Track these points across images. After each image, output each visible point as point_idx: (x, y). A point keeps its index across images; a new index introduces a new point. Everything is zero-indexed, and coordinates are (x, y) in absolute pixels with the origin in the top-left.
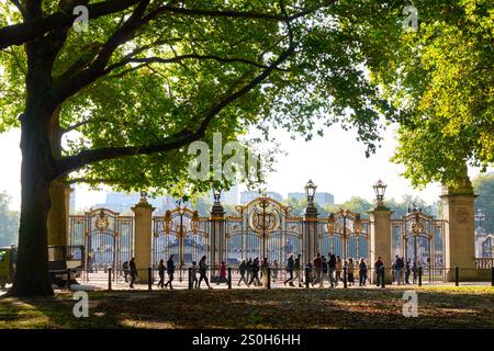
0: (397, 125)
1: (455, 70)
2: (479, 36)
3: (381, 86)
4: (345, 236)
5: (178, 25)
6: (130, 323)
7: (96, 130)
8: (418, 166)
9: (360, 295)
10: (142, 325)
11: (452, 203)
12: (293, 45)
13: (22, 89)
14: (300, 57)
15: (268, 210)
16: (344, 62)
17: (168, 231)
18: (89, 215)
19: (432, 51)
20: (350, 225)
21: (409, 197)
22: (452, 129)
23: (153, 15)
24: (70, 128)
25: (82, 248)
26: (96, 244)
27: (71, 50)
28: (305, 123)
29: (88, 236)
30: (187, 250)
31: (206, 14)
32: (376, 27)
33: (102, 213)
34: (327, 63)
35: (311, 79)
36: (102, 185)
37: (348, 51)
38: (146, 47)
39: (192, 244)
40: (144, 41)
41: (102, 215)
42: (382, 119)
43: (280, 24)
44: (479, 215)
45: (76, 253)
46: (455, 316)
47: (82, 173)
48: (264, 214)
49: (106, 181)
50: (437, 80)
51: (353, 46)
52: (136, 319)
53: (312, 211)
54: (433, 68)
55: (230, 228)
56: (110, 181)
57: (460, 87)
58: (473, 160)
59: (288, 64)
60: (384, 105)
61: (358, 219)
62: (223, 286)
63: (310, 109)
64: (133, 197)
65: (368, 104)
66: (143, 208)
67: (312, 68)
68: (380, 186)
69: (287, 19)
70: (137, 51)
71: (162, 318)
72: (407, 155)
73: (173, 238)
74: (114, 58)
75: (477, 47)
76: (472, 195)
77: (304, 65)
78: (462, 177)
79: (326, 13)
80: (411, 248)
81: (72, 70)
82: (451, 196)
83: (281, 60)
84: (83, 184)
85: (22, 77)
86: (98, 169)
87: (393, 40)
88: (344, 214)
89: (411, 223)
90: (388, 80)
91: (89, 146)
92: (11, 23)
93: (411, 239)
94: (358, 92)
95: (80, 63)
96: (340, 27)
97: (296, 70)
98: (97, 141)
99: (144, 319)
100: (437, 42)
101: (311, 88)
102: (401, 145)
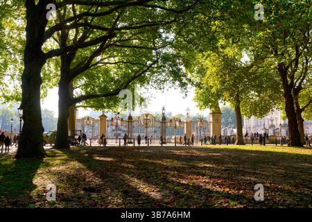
0: (194, 88)
1: (214, 69)
2: (224, 56)
3: (189, 74)
4: (175, 127)
5: (117, 51)
6: (98, 158)
7: (86, 88)
8: (202, 103)
9: (180, 148)
10: (102, 159)
11: (213, 116)
12: (158, 59)
13: (59, 73)
14: (160, 63)
15: (148, 118)
16: (176, 65)
17: (112, 125)
18: (83, 119)
19: (207, 62)
20: (177, 123)
21: (198, 114)
22: (214, 90)
23: (107, 47)
24: (77, 87)
25: (81, 131)
26: (86, 129)
27: (77, 59)
28: (162, 87)
29: (83, 127)
30: (119, 132)
31: (127, 47)
32: (187, 53)
33: (88, 118)
34: (170, 65)
35: (164, 71)
36: (88, 108)
37: (178, 61)
38: (105, 58)
39: (120, 130)
40: (104, 56)
41: (88, 119)
42: (189, 86)
43: (153, 51)
44: (223, 120)
45: (78, 133)
46: (214, 156)
47: (81, 104)
48: (147, 119)
49: (90, 107)
50: (208, 72)
51: (179, 59)
52: (100, 157)
53: (164, 118)
54: (207, 68)
55: (135, 124)
56: (92, 107)
57: (217, 75)
58: (221, 100)
59: (156, 65)
60: (190, 80)
61: (180, 122)
62: (132, 145)
63: (164, 81)
64: (100, 113)
65: (184, 80)
66: (103, 117)
67: (165, 67)
68: (188, 109)
69: (156, 49)
70: (102, 60)
71: (109, 156)
72: (198, 99)
73: (114, 128)
74: (93, 62)
75: (223, 61)
76: (220, 113)
77: (162, 66)
78: (217, 107)
79: (170, 47)
80: (199, 132)
81: (77, 66)
82: (213, 114)
83: (154, 64)
84: (81, 108)
85: (59, 69)
86: (87, 102)
87: (193, 57)
88: (176, 119)
89: (199, 123)
90: (191, 72)
91: (84, 94)
92: (55, 48)
93: (199, 129)
94: (181, 76)
95: (81, 64)
96: (175, 53)
97: (159, 67)
98: (87, 92)
99: (103, 157)
100: (209, 58)
101: (164, 74)
102: (195, 95)
